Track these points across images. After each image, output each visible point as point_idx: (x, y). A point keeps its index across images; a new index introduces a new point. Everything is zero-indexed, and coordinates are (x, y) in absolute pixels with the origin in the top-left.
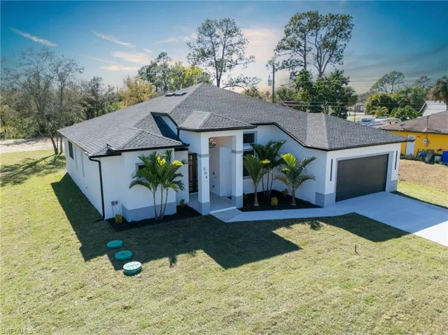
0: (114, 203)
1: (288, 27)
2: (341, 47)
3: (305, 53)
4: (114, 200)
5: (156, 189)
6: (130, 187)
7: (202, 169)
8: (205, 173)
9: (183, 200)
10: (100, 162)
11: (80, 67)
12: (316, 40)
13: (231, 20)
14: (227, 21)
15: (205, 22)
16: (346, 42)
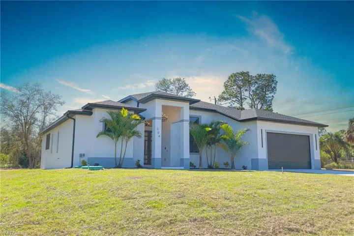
0: (82, 155)
1: (226, 83)
2: (270, 99)
3: (241, 101)
4: (83, 153)
5: (118, 140)
6: (97, 137)
7: (156, 128)
8: (158, 133)
9: (139, 161)
10: (74, 120)
11: (61, 100)
12: (250, 94)
13: (182, 79)
14: (179, 80)
15: (161, 80)
16: (273, 94)
